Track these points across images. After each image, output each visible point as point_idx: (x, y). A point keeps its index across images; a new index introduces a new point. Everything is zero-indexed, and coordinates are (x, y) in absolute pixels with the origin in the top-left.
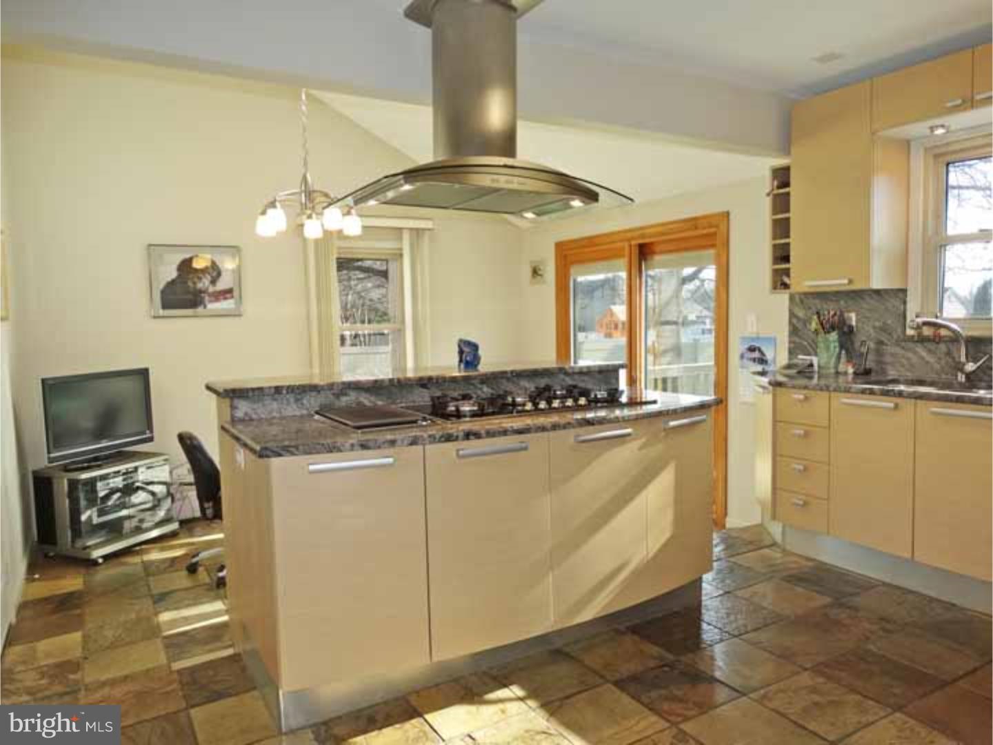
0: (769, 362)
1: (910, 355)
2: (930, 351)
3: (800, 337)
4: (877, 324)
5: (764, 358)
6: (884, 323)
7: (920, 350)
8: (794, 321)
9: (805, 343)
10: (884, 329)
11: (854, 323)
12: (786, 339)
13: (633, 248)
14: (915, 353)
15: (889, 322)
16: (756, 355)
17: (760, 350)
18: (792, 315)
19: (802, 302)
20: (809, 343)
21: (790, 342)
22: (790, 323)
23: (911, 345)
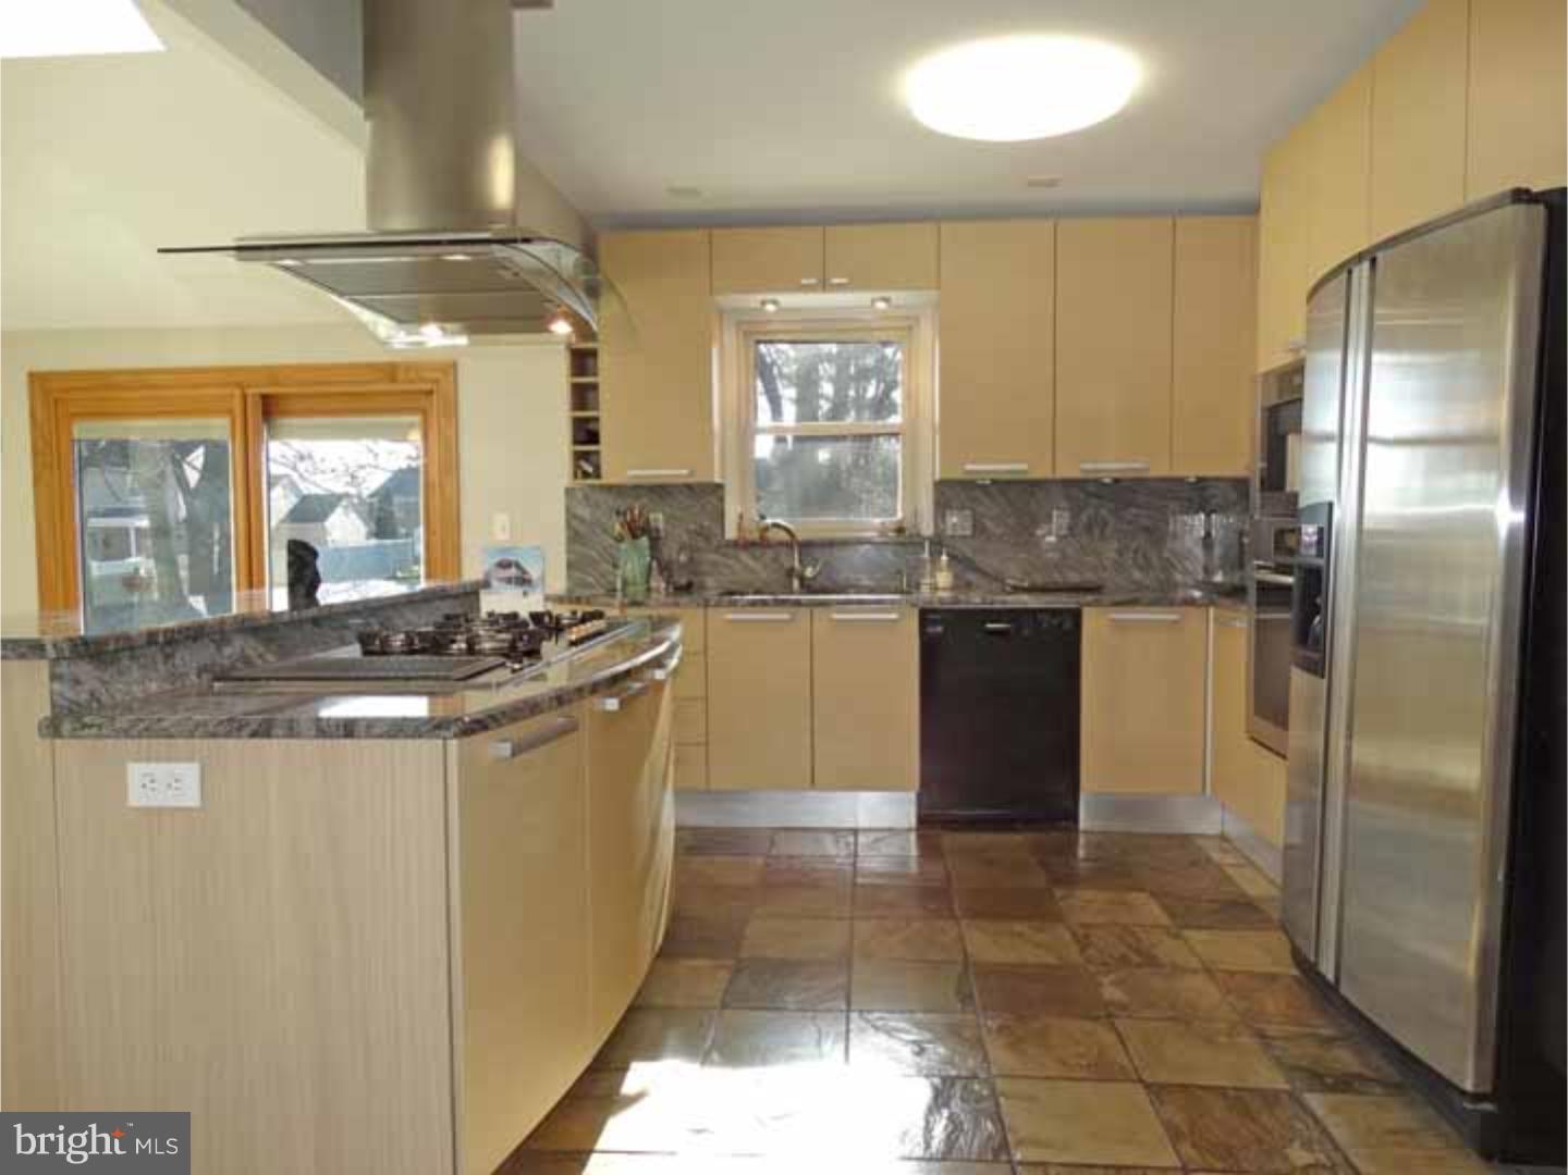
0: (534, 583)
1: (731, 562)
2: (755, 558)
3: (584, 544)
4: (692, 527)
5: (526, 577)
6: (702, 527)
7: (744, 556)
8: (575, 523)
9: (594, 554)
10: (701, 533)
11: (661, 526)
12: (562, 548)
13: (249, 400)
14: (738, 560)
15: (706, 523)
16: (513, 572)
17: (518, 566)
18: (571, 516)
19: (586, 497)
20: (598, 552)
21: (569, 551)
22: (569, 525)
23: (731, 551)
